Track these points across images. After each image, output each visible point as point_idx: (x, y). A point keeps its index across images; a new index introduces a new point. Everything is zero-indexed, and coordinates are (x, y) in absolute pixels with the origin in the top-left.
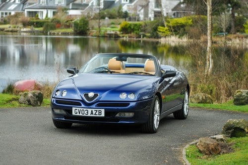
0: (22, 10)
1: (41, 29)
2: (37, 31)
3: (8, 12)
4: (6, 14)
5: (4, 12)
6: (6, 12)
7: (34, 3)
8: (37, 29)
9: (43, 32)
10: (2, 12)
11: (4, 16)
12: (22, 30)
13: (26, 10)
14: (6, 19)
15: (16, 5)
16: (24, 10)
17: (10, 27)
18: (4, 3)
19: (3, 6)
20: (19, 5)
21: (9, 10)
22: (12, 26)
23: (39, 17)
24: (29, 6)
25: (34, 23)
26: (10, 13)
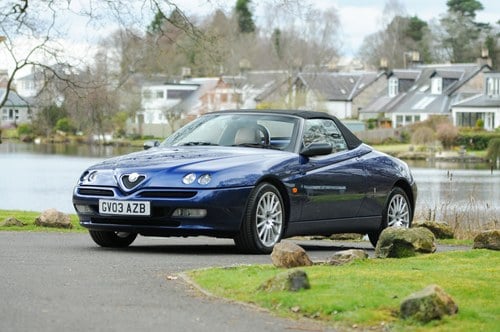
0: (446, 110)
1: (483, 154)
2: (473, 158)
3: (413, 115)
4: (408, 119)
5: (404, 115)
6: (409, 114)
7: (474, 94)
8: (473, 154)
9: (488, 161)
10: (400, 114)
11: (404, 123)
12: (437, 155)
13: (455, 111)
14: (407, 131)
15: (432, 99)
16: (451, 111)
17: (412, 150)
18: (404, 94)
19: (401, 102)
20: (439, 98)
21: (416, 111)
22: (416, 147)
23: (486, 126)
24: (463, 101)
25: (468, 139)
26: (417, 118)
